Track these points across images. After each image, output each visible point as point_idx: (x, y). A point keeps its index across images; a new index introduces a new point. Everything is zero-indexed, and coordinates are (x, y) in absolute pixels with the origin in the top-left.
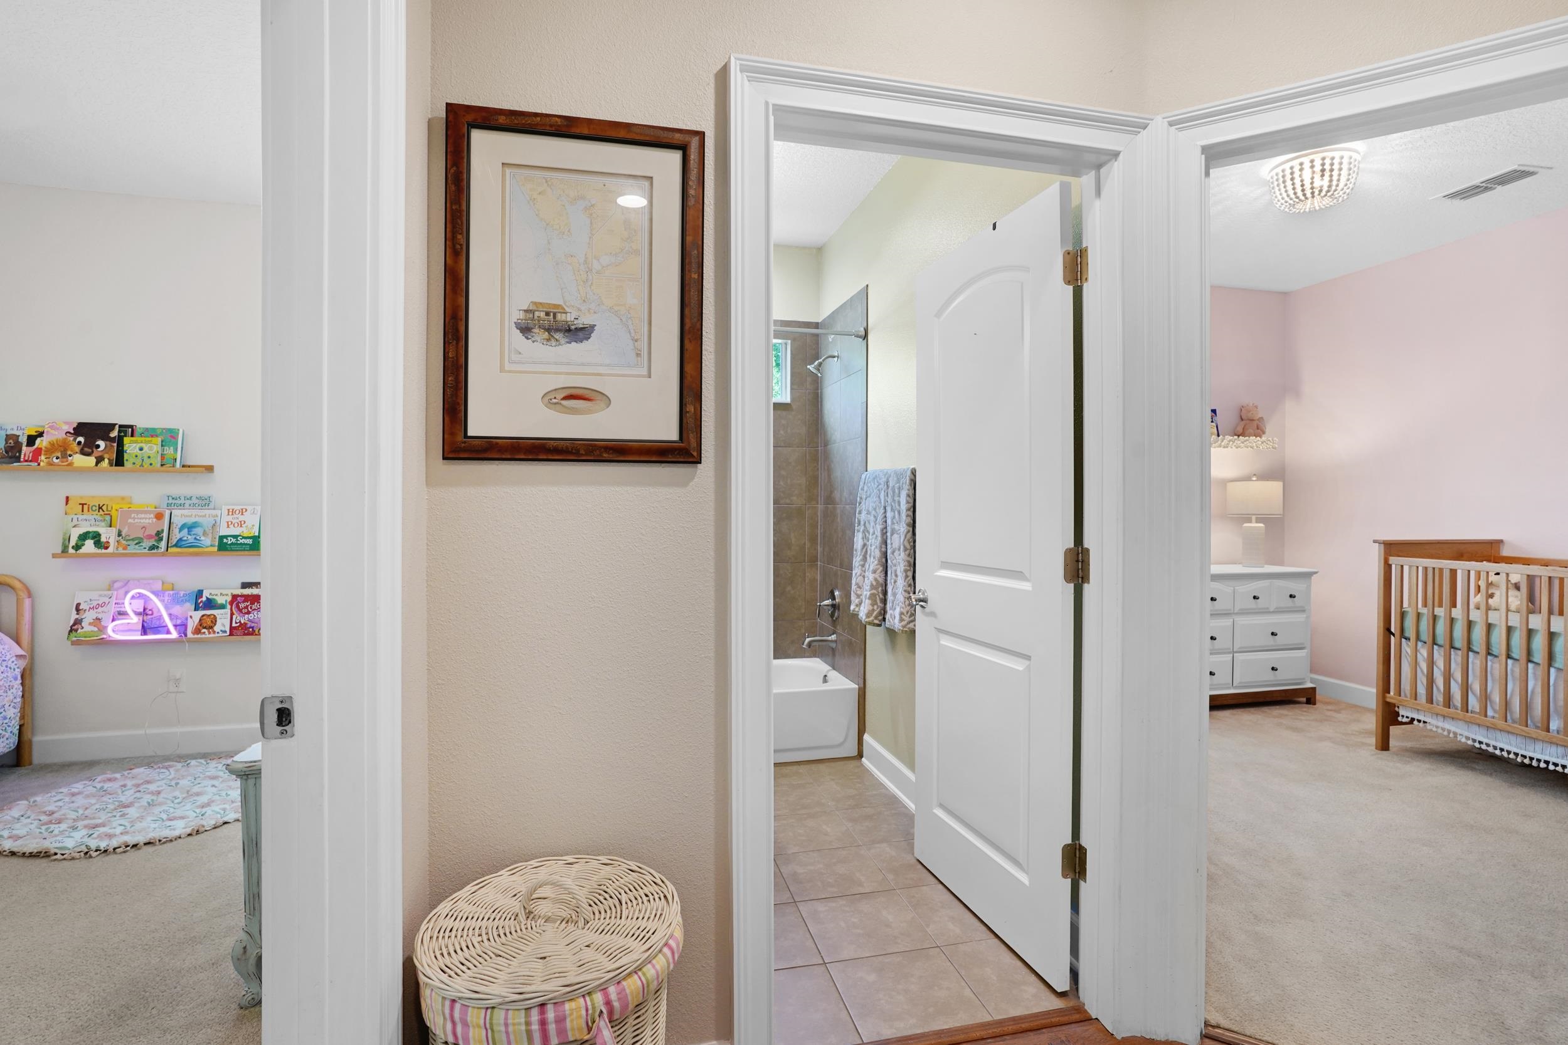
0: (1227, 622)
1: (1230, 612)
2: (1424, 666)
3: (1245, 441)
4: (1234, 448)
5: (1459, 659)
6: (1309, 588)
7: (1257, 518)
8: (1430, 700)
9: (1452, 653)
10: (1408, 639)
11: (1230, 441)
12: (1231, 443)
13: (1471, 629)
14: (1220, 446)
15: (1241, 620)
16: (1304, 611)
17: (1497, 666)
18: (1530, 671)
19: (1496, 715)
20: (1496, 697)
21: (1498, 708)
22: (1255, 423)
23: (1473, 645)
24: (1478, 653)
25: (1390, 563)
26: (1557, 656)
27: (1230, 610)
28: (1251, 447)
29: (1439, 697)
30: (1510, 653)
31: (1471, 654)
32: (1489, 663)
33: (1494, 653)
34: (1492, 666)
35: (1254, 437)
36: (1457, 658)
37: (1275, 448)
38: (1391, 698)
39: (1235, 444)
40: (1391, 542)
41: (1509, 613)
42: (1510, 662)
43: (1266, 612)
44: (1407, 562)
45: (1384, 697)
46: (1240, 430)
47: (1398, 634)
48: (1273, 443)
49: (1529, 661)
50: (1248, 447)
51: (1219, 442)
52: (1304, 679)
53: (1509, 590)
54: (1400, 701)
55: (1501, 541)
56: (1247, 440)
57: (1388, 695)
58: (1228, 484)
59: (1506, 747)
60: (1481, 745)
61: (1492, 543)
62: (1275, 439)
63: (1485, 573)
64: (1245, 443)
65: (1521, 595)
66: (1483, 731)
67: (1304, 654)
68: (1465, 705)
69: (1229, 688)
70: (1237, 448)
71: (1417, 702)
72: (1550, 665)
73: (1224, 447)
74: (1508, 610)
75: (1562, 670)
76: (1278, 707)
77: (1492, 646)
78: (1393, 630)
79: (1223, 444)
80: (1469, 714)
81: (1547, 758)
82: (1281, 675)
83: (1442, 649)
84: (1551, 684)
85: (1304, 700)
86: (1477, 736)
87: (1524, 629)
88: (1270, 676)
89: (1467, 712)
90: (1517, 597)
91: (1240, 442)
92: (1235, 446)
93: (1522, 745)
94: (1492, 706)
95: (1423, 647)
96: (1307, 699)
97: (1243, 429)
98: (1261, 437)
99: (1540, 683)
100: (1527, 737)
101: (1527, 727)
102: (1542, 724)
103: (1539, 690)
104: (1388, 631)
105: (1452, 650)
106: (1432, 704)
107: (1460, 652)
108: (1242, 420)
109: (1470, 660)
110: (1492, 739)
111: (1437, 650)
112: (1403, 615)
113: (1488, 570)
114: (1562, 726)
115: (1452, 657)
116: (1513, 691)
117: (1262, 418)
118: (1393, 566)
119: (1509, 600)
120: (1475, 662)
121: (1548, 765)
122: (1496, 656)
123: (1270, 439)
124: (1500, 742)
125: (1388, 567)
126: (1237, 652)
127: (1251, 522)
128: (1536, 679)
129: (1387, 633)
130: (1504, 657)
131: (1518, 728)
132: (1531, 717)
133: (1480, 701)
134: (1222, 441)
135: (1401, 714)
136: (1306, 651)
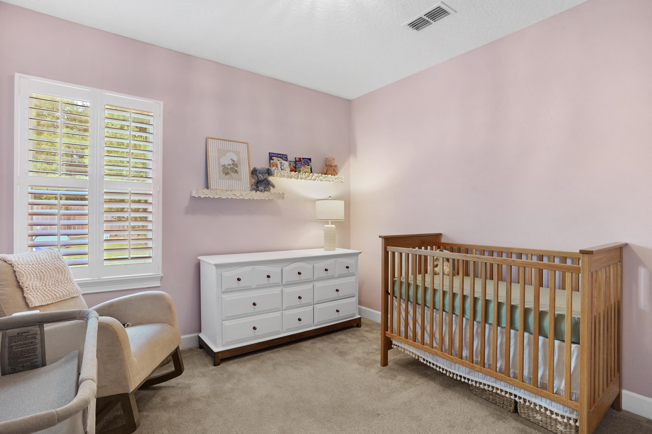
0: (309, 286)
1: (311, 280)
2: (403, 314)
3: (326, 177)
4: (319, 181)
5: (420, 310)
6: (357, 261)
7: (331, 222)
8: (406, 337)
9: (417, 307)
10: (396, 297)
11: (317, 177)
12: (317, 178)
13: (426, 291)
14: (311, 179)
15: (318, 285)
16: (355, 275)
17: (438, 315)
18: (454, 319)
19: (438, 346)
20: (437, 336)
21: (438, 342)
22: (333, 168)
23: (427, 303)
24: (429, 307)
25: (388, 250)
26: (466, 310)
27: (311, 279)
28: (329, 181)
29: (410, 334)
30: (444, 308)
31: (426, 307)
32: (434, 314)
33: (437, 308)
34: (436, 316)
35: (331, 175)
36: (419, 310)
37: (342, 182)
38: (388, 334)
39: (319, 178)
40: (388, 237)
41: (444, 275)
42: (444, 313)
43: (333, 278)
44: (397, 250)
45: (385, 333)
46: (325, 171)
47: (391, 294)
48: (341, 179)
49: (453, 313)
50: (327, 181)
51: (310, 177)
52: (355, 314)
53: (444, 262)
54: (392, 337)
55: (441, 234)
56: (327, 177)
57: (387, 332)
58: (316, 201)
59: (442, 366)
60: (430, 364)
61: (437, 235)
62: (342, 177)
63: (432, 257)
64: (326, 178)
65: (450, 265)
66: (431, 356)
67: (354, 300)
68: (423, 341)
69: (312, 326)
70: (321, 181)
71: (400, 337)
72: (463, 316)
73: (313, 180)
74: (443, 274)
75: (469, 319)
76: (340, 332)
77: (436, 304)
78: (389, 292)
79: (313, 178)
80: (424, 346)
81: (461, 374)
82: (341, 314)
83: (412, 304)
84: (463, 328)
85: (356, 325)
86: (428, 359)
87: (451, 294)
88: (336, 315)
89: (424, 345)
90: (447, 266)
91: (322, 178)
92: (320, 180)
93: (449, 366)
94: (435, 340)
95: (403, 303)
96: (357, 324)
97: (327, 171)
98: (334, 176)
99: (458, 327)
100: (452, 360)
101: (452, 355)
102: (459, 353)
103: (458, 331)
104: (386, 292)
105: (417, 305)
106: (407, 339)
107: (420, 307)
108: (327, 166)
109: (426, 312)
110: (435, 361)
111: (410, 305)
112: (394, 283)
113: (434, 256)
114: (468, 354)
115: (417, 309)
116: (445, 332)
117: (336, 165)
118: (390, 252)
119: (444, 268)
120: (428, 313)
121: (461, 378)
122: (438, 310)
123: (340, 177)
124: (439, 363)
125: (386, 253)
126: (316, 304)
127: (328, 224)
128: (456, 324)
129: (387, 294)
130: (441, 311)
131: (447, 356)
132: (453, 349)
133: (430, 337)
134: (312, 177)
135: (393, 343)
136: (356, 297)
